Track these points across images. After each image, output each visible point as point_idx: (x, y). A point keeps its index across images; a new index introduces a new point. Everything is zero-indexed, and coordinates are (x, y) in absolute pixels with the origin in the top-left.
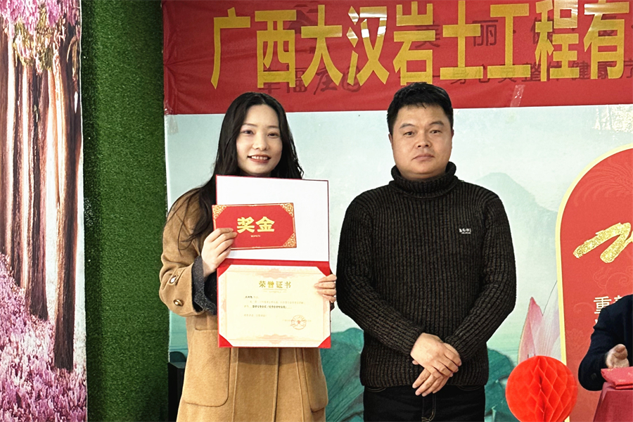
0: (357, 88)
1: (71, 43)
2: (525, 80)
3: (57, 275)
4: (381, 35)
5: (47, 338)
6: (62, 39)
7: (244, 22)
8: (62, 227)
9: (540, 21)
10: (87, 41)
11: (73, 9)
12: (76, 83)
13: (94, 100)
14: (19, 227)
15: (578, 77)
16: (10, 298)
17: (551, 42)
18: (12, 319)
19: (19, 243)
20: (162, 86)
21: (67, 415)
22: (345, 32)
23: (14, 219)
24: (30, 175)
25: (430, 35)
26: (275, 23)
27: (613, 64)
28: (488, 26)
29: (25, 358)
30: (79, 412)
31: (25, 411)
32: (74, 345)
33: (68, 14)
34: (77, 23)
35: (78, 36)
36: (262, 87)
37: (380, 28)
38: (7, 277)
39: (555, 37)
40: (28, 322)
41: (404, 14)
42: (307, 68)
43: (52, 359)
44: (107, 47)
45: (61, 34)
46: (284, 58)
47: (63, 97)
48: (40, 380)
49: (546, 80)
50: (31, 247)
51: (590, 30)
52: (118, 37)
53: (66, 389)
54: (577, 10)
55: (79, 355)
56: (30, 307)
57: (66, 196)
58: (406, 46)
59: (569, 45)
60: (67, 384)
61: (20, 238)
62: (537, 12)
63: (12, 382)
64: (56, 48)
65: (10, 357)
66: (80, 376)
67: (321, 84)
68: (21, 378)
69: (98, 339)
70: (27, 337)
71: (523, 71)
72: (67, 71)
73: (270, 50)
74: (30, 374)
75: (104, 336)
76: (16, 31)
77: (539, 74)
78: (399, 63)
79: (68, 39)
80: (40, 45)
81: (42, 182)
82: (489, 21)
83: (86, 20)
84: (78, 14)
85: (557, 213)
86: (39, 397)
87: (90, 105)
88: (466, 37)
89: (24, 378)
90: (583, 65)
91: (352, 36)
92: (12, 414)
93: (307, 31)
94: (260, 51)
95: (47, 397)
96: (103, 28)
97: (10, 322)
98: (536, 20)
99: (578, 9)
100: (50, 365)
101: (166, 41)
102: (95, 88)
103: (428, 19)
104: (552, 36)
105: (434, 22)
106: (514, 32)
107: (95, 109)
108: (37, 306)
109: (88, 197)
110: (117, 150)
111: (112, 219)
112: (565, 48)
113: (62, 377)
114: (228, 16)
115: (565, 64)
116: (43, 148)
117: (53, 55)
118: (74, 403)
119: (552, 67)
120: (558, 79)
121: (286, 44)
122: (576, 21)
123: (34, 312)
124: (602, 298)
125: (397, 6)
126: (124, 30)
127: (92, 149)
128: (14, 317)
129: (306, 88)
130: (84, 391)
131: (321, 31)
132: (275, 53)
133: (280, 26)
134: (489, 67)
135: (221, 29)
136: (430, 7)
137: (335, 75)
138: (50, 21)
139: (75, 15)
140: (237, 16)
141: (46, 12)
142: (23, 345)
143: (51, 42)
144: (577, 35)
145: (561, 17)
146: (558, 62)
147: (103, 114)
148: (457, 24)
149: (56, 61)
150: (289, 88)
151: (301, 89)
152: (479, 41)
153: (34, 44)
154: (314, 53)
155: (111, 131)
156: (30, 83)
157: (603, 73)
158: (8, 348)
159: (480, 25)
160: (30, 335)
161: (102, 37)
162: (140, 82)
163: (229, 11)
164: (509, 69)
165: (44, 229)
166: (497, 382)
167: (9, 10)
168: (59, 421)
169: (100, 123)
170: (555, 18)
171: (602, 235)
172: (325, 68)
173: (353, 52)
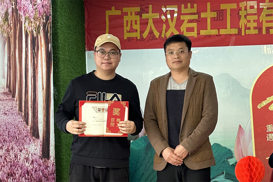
0: (165, 39)
1: (48, 23)
2: (236, 35)
3: (43, 119)
4: (175, 17)
5: (39, 146)
6: (44, 22)
7: (118, 13)
8: (44, 99)
9: (241, 10)
10: (54, 22)
11: (48, 9)
12: (50, 40)
13: (57, 46)
14: (28, 100)
15: (257, 33)
16: (24, 130)
17: (246, 19)
18: (25, 139)
19: (27, 107)
20: (85, 39)
21: (47, 177)
22: (160, 16)
23: (25, 97)
24: (31, 79)
25: (196, 17)
26: (131, 13)
27: (272, 28)
28: (219, 13)
29: (30, 155)
30: (52, 176)
31: (30, 177)
32: (50, 148)
33: (46, 12)
34: (50, 15)
35: (50, 20)
36: (126, 39)
37: (175, 14)
38: (23, 121)
39: (248, 17)
40: (31, 140)
41: (185, 8)
42: (144, 31)
43: (41, 155)
44: (62, 24)
45: (44, 20)
46: (135, 27)
47: (44, 46)
48: (36, 164)
49: (244, 35)
50: (32, 109)
51: (262, 14)
52: (67, 20)
53: (47, 167)
55: (52, 153)
56: (32, 134)
57: (46, 87)
58: (186, 22)
59: (254, 20)
60: (47, 165)
61: (28, 105)
62: (240, 7)
63: (25, 165)
64: (42, 26)
65: (24, 155)
66: (53, 161)
67: (150, 37)
68: (29, 163)
69: (60, 145)
70: (31, 146)
71: (235, 31)
72: (46, 35)
73: (129, 24)
74: (32, 161)
75: (62, 144)
76: (25, 20)
77: (241, 33)
78: (183, 28)
79: (47, 22)
80: (35, 25)
81: (37, 81)
82: (219, 11)
83: (54, 14)
84: (50, 11)
85: (250, 90)
86: (36, 171)
87: (56, 49)
88: (211, 18)
89: (30, 163)
90: (260, 29)
91: (163, 17)
92: (25, 179)
93: (144, 16)
94: (125, 24)
95: (39, 171)
96: (61, 17)
97: (24, 140)
99: (257, 5)
100: (40, 157)
101: (86, 21)
102: (57, 41)
103: (195, 10)
104: (246, 17)
105: (197, 11)
106: (231, 15)
107: (58, 50)
108: (35, 133)
109: (55, 86)
110: (67, 67)
112: (252, 21)
113: (45, 162)
114: (111, 10)
115: (252, 28)
116: (37, 67)
117: (40, 28)
118: (50, 172)
119: (247, 29)
120: (249, 34)
121: (136, 21)
122: (256, 10)
123: (33, 136)
124: (270, 125)
125: (182, 5)
126: (69, 17)
127: (56, 67)
128: (26, 138)
129: (144, 39)
130: (54, 167)
131: (150, 16)
132: (131, 25)
133: (133, 14)
134: (220, 30)
135: (109, 16)
136: (195, 5)
137: (157, 34)
138: (39, 14)
139: (49, 12)
140: (115, 10)
141: (37, 11)
142: (29, 149)
143: (40, 24)
144: (257, 16)
145: (250, 9)
146: (249, 27)
147: (61, 52)
148: (207, 12)
149: (41, 31)
150: (137, 40)
151: (142, 40)
152: (216, 19)
153: (33, 25)
154: (148, 25)
155: (64, 59)
156: (31, 41)
157: (268, 31)
158: (23, 151)
159: (216, 12)
160: (32, 145)
161: (60, 20)
162: (76, 38)
163: (112, 8)
164: (229, 30)
165: (37, 101)
166: (226, 160)
167: (22, 11)
168: (44, 180)
169: (60, 56)
170: (247, 9)
171: (269, 99)
172: (152, 31)
173: (164, 24)
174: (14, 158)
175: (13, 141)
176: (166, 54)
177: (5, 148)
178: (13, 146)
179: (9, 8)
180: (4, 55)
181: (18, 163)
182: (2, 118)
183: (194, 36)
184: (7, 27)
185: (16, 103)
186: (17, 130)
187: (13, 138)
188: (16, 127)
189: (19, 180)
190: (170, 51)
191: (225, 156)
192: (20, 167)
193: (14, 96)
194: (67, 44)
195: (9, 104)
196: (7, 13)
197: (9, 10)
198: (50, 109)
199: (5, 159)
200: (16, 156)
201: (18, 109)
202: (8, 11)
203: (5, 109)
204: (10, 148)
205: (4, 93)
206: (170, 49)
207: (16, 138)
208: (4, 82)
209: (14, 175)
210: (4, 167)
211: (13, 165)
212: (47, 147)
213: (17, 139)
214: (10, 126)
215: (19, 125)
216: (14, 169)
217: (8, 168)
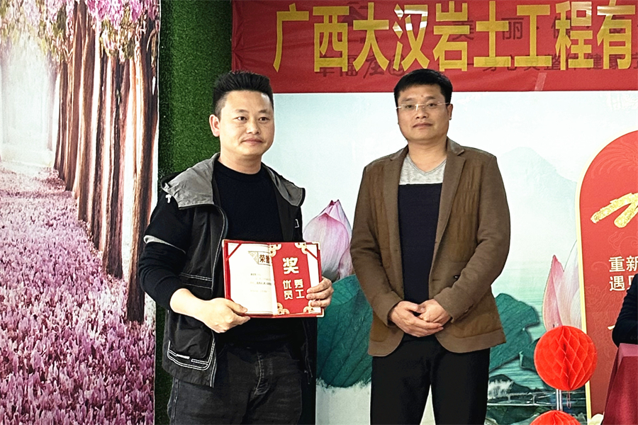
1: (151, 35)
2: (547, 69)
3: (132, 237)
4: (423, 28)
5: (122, 295)
6: (143, 32)
7: (303, 16)
8: (138, 195)
9: (560, 19)
11: (153, 6)
12: (154, 69)
14: (100, 197)
15: (592, 66)
16: (89, 260)
17: (569, 37)
18: (90, 279)
19: (99, 211)
21: (137, 362)
22: (391, 26)
23: (95, 190)
24: (110, 150)
25: (465, 30)
26: (331, 17)
27: (622, 57)
28: (514, 23)
29: (101, 314)
30: (147, 360)
31: (99, 361)
32: (146, 300)
33: (149, 11)
34: (157, 18)
35: (157, 29)
36: (319, 71)
37: (422, 23)
38: (87, 241)
39: (572, 33)
40: (104, 281)
41: (442, 11)
42: (357, 56)
43: (125, 313)
44: (182, 38)
45: (142, 28)
46: (337, 46)
47: (142, 81)
48: (114, 333)
49: (564, 69)
50: (110, 214)
51: (602, 27)
52: (193, 29)
53: (137, 340)
55: (149, 309)
56: (107, 267)
57: (142, 168)
58: (444, 38)
59: (585, 40)
60: (138, 335)
61: (100, 207)
62: (557, 12)
63: (88, 336)
64: (137, 40)
65: (87, 313)
66: (150, 326)
67: (370, 69)
68: (96, 331)
70: (103, 295)
71: (545, 61)
72: (146, 59)
73: (326, 40)
74: (105, 327)
76: (102, 27)
77: (559, 64)
78: (438, 52)
79: (149, 32)
80: (123, 38)
81: (121, 156)
82: (514, 19)
83: (165, 16)
84: (157, 10)
85: (577, 183)
86: (112, 348)
87: (167, 88)
88: (496, 32)
90: (598, 59)
91: (397, 29)
92: (87, 365)
93: (358, 24)
94: (317, 41)
95: (119, 347)
96: (180, 22)
97: (89, 282)
98: (556, 19)
99: (592, 10)
100: (123, 318)
102: (170, 73)
103: (463, 16)
104: (570, 32)
105: (468, 18)
106: (537, 28)
108: (113, 266)
109: (162, 167)
110: (189, 126)
112: (581, 42)
113: (133, 329)
114: (289, 11)
115: (581, 56)
116: (123, 127)
117: (135, 46)
118: (144, 352)
119: (571, 58)
120: (575, 69)
121: (340, 35)
122: (591, 21)
123: (109, 272)
124: (616, 258)
125: (437, 4)
126: (198, 22)
127: (167, 126)
128: (93, 277)
129: (357, 73)
130: (153, 340)
131: (371, 24)
132: (330, 42)
133: (335, 20)
134: (516, 57)
135: (283, 22)
136: (465, 6)
137: (383, 62)
138: (133, 17)
139: (155, 11)
140: (297, 10)
141: (130, 10)
142: (99, 302)
143: (133, 36)
144: (592, 32)
145: (577, 17)
146: (575, 54)
147: (177, 96)
148: (488, 20)
149: (137, 52)
150: (341, 73)
151: (352, 73)
152: (507, 35)
153: (118, 38)
154: (364, 43)
155: (184, 110)
156: (113, 71)
157: (614, 64)
158: (86, 306)
159: (508, 22)
160: (106, 293)
161: (178, 30)
162: (211, 66)
163: (290, 6)
164: (534, 59)
165: (122, 198)
166: (524, 329)
167: (97, 9)
168: (129, 369)
169: (174, 104)
170: (572, 17)
171: (615, 204)
172: (374, 55)
173: (398, 42)
174: (64, 320)
175: (64, 283)
176: (398, 110)
177: (45, 298)
178: (62, 293)
179: (67, 3)
180: (53, 101)
181: (72, 332)
182: (42, 235)
183: (461, 69)
184: (62, 43)
185: (73, 203)
186: (73, 259)
187: (64, 277)
188: (73, 253)
189: (73, 368)
190: (409, 103)
191: (524, 322)
192: (76, 339)
193: (69, 188)
194: (190, 78)
195: (57, 204)
196: (62, 13)
197: (67, 7)
199: (44, 322)
200: (68, 316)
201: (77, 216)
202: (65, 7)
203: (49, 214)
204: (56, 299)
205: (49, 181)
206: (409, 97)
207: (70, 278)
208: (49, 159)
209: (62, 357)
210: (41, 340)
211: (61, 336)
212: (138, 297)
213: (72, 278)
214: (58, 252)
215: (79, 250)
216: (62, 344)
217: (49, 343)
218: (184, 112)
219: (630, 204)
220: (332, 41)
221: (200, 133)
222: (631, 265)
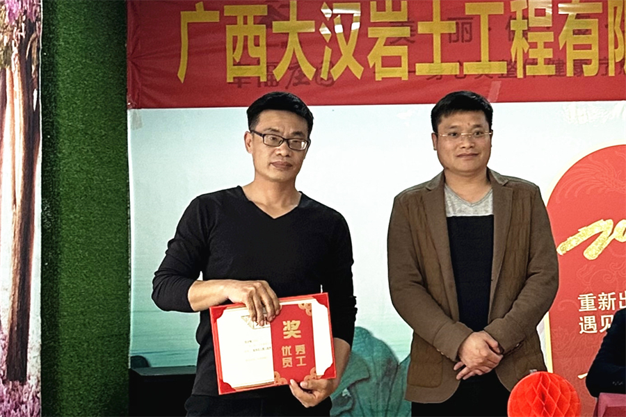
0: (331, 83)
1: (31, 39)
2: (502, 76)
3: (11, 281)
4: (355, 31)
6: (21, 36)
7: (214, 17)
8: (17, 230)
9: (515, 19)
10: (48, 38)
11: (34, 5)
12: (35, 80)
13: (55, 97)
15: (554, 73)
17: (527, 39)
20: (125, 80)
25: (405, 32)
26: (245, 18)
27: (588, 62)
28: (463, 24)
32: (29, 355)
33: (29, 11)
34: (38, 19)
35: (39, 33)
36: (232, 81)
37: (353, 24)
39: (530, 34)
41: (378, 10)
42: (278, 63)
43: (4, 372)
44: (69, 43)
45: (21, 31)
46: (254, 52)
47: (21, 95)
49: (522, 77)
51: (565, 28)
52: (80, 32)
53: (19, 404)
54: (551, 10)
55: (33, 366)
57: (23, 197)
58: (381, 42)
59: (545, 43)
60: (20, 398)
62: (512, 11)
64: (15, 46)
66: (34, 388)
67: (293, 79)
69: (55, 347)
71: (499, 68)
72: (26, 69)
73: (240, 45)
77: (516, 71)
78: (374, 58)
79: (28, 36)
82: (463, 19)
83: (47, 17)
84: (38, 10)
87: (50, 102)
88: (441, 34)
90: (560, 64)
91: (325, 31)
93: (278, 26)
94: (229, 46)
96: (66, 24)
98: (511, 18)
99: (553, 8)
100: (2, 378)
101: (129, 35)
102: (55, 85)
103: (402, 16)
104: (527, 34)
105: (408, 18)
106: (490, 29)
107: (56, 107)
109: (47, 198)
110: (78, 148)
111: (71, 219)
112: (540, 45)
113: (14, 390)
114: (195, 10)
115: (541, 61)
117: (12, 52)
119: (529, 64)
120: (534, 76)
121: (257, 38)
122: (551, 20)
124: (587, 295)
125: (371, 2)
126: (87, 25)
127: (51, 147)
129: (278, 83)
130: (37, 404)
131: (293, 26)
132: (245, 47)
133: (250, 20)
134: (465, 64)
135: (188, 23)
137: (308, 70)
138: (10, 18)
139: (36, 11)
140: (205, 10)
141: (5, 9)
143: (10, 40)
144: (552, 33)
145: (536, 16)
146: (534, 59)
147: (64, 111)
148: (432, 21)
149: (14, 59)
150: (259, 83)
151: (272, 83)
152: (454, 38)
154: (286, 47)
155: (72, 128)
157: (579, 70)
159: (454, 22)
161: (64, 33)
162: (103, 76)
163: (197, 5)
164: (486, 66)
169: (61, 121)
170: (530, 16)
171: (584, 232)
172: (297, 62)
173: (327, 47)
183: (401, 78)
190: (453, 131)
194: (79, 91)
198: (31, 255)
206: (454, 124)
212: (20, 352)
218: (71, 131)
219: (601, 233)
220: (247, 45)
221: (91, 155)
222: (604, 303)
